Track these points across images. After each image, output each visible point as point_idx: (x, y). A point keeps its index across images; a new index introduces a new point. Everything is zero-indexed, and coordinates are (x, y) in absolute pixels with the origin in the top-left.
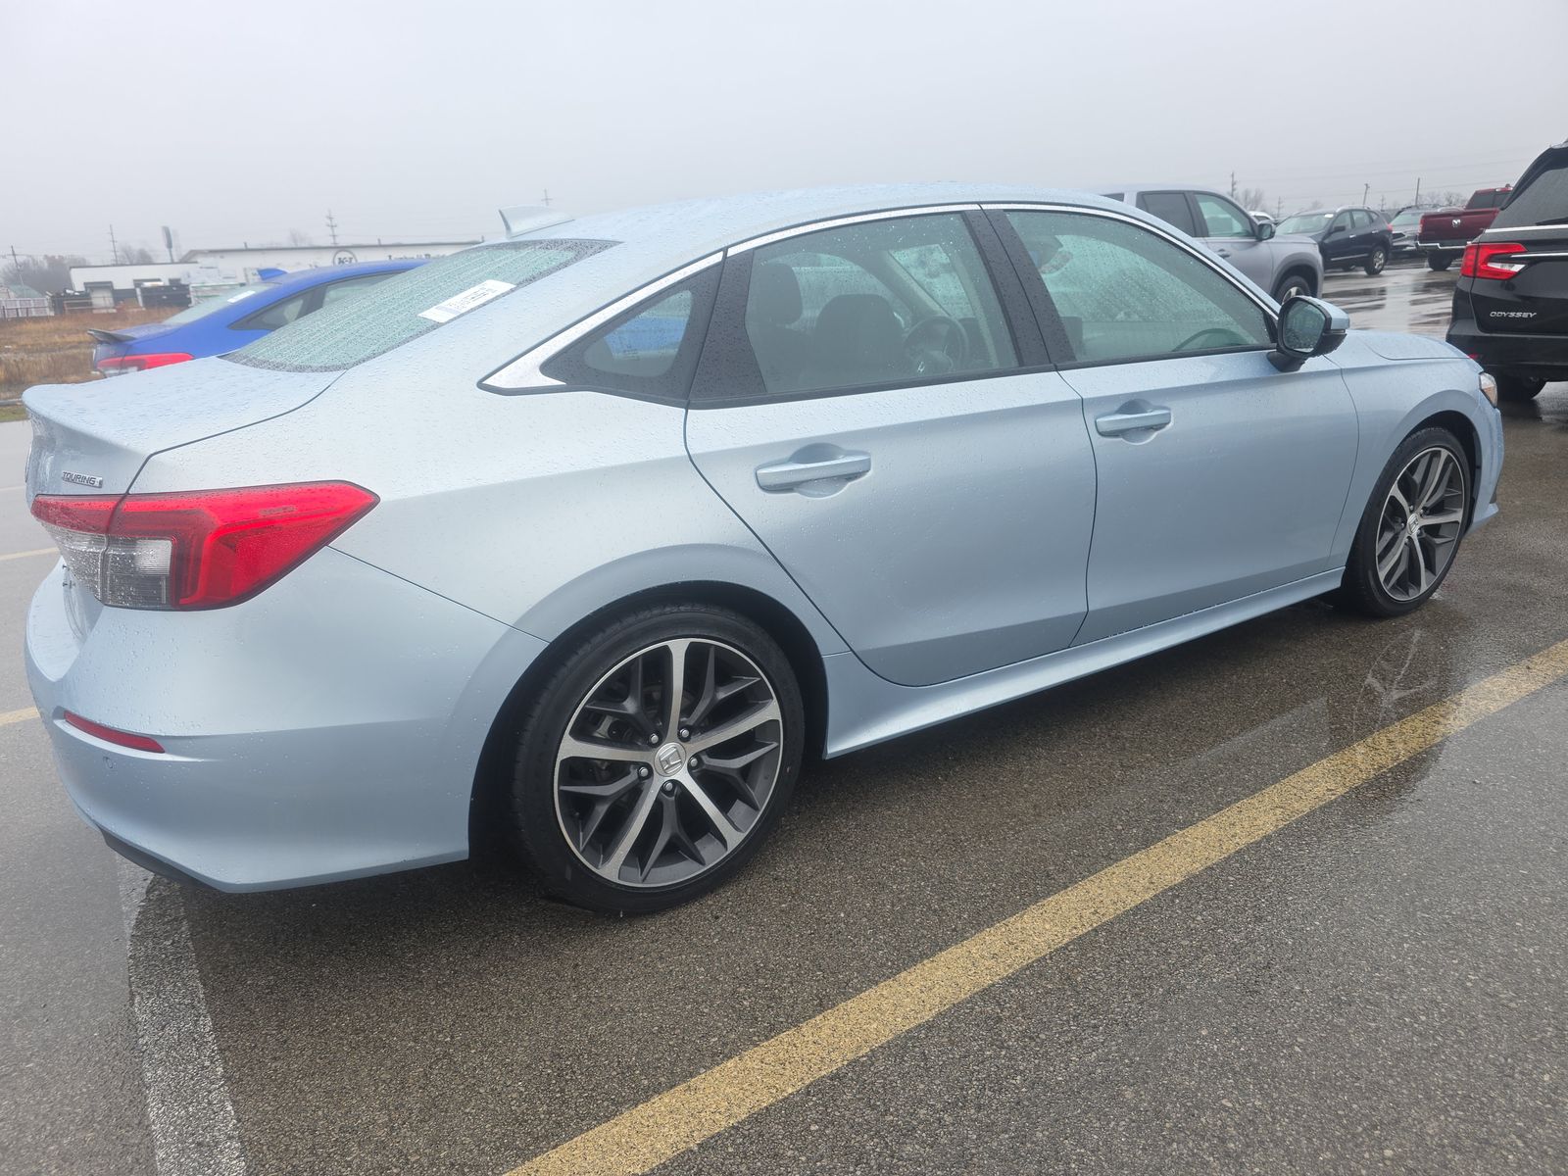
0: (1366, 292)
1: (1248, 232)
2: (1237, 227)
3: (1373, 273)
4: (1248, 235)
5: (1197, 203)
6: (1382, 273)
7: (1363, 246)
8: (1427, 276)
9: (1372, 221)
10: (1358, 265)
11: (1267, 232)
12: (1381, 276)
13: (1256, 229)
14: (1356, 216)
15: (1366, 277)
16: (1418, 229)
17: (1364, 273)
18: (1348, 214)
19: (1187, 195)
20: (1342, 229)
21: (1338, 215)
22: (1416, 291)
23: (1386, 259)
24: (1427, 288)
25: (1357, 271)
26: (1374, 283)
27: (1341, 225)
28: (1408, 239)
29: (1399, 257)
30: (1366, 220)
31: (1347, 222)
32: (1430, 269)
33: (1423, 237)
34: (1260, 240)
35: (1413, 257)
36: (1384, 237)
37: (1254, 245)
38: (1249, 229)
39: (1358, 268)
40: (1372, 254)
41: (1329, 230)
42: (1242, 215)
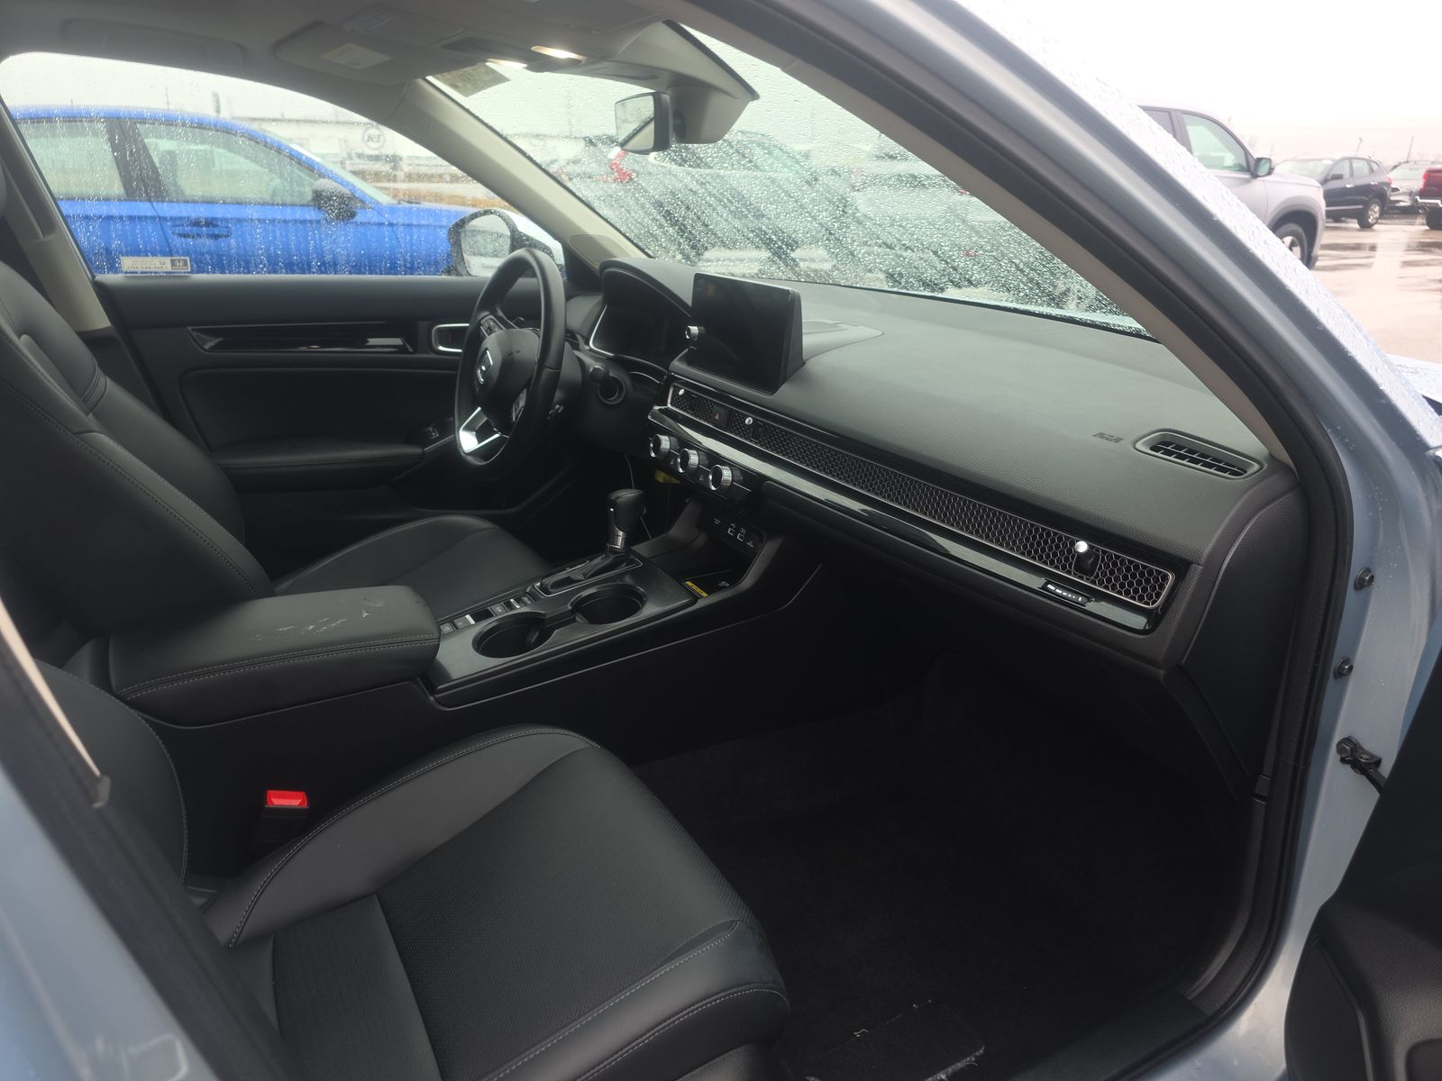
0: (1357, 247)
1: (1240, 165)
2: (1230, 159)
3: (1365, 226)
4: (1241, 169)
5: (1185, 126)
6: (1376, 227)
7: (1358, 198)
8: (1423, 234)
9: (1372, 171)
10: (1351, 217)
11: (1264, 168)
12: (1374, 231)
13: (1252, 164)
14: (1356, 165)
15: (1358, 230)
16: (1418, 184)
17: (1357, 226)
18: (1347, 161)
19: (1173, 113)
20: (1339, 177)
21: (1337, 163)
22: (1409, 249)
23: (1381, 216)
24: (1425, 247)
25: (1347, 222)
26: (1365, 238)
27: (1339, 173)
28: (1404, 194)
29: (1392, 211)
30: (1366, 170)
31: (1345, 171)
32: (1427, 228)
33: (1423, 194)
34: (1255, 176)
35: (1408, 213)
36: (1382, 189)
37: (1247, 181)
38: (1244, 164)
39: (1349, 220)
40: (1367, 205)
41: (1327, 176)
42: (1238, 146)
